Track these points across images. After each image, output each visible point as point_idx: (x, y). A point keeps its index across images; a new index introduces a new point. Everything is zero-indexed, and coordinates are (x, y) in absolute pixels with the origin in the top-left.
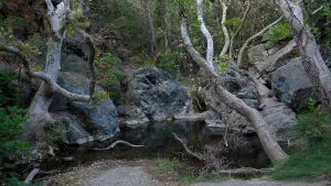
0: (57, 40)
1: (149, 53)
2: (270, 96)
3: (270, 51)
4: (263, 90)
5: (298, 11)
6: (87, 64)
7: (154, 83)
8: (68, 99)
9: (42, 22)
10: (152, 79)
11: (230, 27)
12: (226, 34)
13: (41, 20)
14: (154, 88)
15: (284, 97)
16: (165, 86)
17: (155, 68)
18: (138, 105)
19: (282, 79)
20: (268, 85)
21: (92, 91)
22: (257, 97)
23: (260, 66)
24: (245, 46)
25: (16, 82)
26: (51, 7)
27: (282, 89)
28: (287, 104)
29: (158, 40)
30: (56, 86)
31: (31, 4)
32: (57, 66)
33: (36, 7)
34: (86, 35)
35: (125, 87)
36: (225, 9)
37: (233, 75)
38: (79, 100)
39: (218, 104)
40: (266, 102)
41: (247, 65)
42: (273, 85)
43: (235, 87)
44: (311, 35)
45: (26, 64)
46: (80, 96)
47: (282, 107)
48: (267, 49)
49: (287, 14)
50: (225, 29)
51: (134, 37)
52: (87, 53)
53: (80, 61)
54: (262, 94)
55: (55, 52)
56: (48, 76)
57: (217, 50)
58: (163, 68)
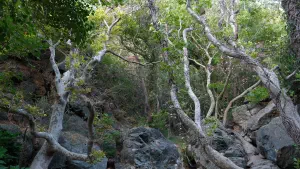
0: (61, 103)
1: (143, 113)
2: (256, 154)
3: (252, 111)
4: (249, 148)
5: (273, 77)
6: (87, 124)
7: (147, 141)
8: (67, 158)
9: (49, 87)
10: (145, 138)
11: (215, 90)
12: (211, 96)
13: (49, 85)
14: (147, 147)
15: (270, 155)
16: (157, 144)
17: (148, 128)
18: (132, 163)
19: (266, 137)
20: (253, 143)
21: (89, 150)
22: (244, 154)
23: (244, 124)
24: (229, 106)
25: (21, 141)
26: (58, 75)
27: (267, 147)
28: (273, 162)
29: (151, 102)
30: (57, 145)
31: (41, 71)
32: (60, 126)
33: (46, 74)
34: (87, 99)
35: (120, 145)
36: (209, 74)
37: (220, 134)
38: (77, 159)
39: (208, 162)
40: (254, 159)
41: (232, 124)
42: (258, 143)
43: (222, 146)
44: (288, 98)
45: (32, 125)
46: (78, 155)
47: (269, 164)
48: (249, 109)
49: (264, 80)
50: (210, 92)
51: (130, 100)
52: (87, 115)
53: (81, 122)
54: (248, 151)
55: (58, 113)
56: (51, 135)
57: (204, 111)
58: (156, 127)
